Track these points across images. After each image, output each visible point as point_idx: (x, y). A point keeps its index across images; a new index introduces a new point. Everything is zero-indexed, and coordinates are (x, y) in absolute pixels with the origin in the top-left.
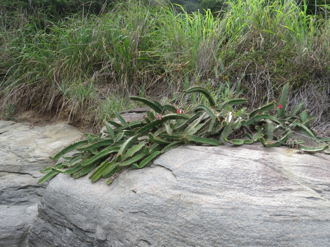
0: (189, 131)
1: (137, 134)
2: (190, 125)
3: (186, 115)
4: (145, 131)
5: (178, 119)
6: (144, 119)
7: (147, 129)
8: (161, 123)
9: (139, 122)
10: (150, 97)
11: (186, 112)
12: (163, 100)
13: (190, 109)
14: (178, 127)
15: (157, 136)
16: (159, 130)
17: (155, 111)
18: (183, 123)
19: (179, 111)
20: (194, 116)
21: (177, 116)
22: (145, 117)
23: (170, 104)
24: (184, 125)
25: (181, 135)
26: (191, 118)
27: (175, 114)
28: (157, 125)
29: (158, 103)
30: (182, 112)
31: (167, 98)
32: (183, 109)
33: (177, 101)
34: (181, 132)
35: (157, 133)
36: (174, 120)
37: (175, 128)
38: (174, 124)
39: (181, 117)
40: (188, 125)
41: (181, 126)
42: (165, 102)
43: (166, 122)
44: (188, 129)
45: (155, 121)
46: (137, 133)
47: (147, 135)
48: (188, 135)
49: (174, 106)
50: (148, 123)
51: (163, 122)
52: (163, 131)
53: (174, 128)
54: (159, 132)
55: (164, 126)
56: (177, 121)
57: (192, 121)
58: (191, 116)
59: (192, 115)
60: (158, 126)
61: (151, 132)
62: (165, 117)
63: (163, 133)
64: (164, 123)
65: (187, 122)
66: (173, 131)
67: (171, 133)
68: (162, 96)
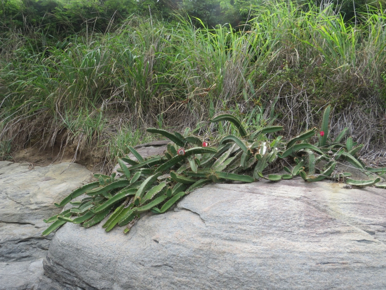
0: (217, 167)
1: (157, 173)
2: (218, 160)
3: (213, 148)
4: (165, 168)
5: (204, 153)
6: (164, 155)
7: (168, 166)
8: (184, 159)
10: (170, 128)
11: (213, 144)
12: (186, 130)
13: (217, 141)
14: (204, 163)
15: (180, 175)
16: (182, 167)
17: (177, 144)
18: (209, 157)
19: (204, 144)
20: (222, 149)
21: (203, 150)
22: (165, 152)
23: (193, 136)
24: (211, 160)
25: (208, 171)
26: (219, 151)
27: (200, 148)
28: (179, 161)
29: (180, 135)
30: (208, 145)
31: (189, 128)
32: (209, 140)
33: (202, 131)
34: (208, 168)
35: (180, 170)
36: (199, 155)
37: (201, 164)
38: (199, 159)
39: (207, 150)
40: (215, 160)
41: (207, 161)
42: (187, 132)
43: (190, 157)
44: (216, 165)
45: (177, 157)
46: (157, 172)
47: (169, 173)
48: (216, 172)
49: (198, 138)
50: (169, 159)
51: (187, 157)
52: (187, 168)
53: (200, 163)
54: (182, 169)
55: (188, 162)
56: (202, 155)
57: (221, 155)
58: (219, 148)
59: (220, 148)
60: (181, 163)
61: (173, 169)
62: (188, 152)
63: (187, 170)
64: (188, 159)
65: (215, 156)
66: (199, 167)
67: (196, 170)
68: (183, 126)
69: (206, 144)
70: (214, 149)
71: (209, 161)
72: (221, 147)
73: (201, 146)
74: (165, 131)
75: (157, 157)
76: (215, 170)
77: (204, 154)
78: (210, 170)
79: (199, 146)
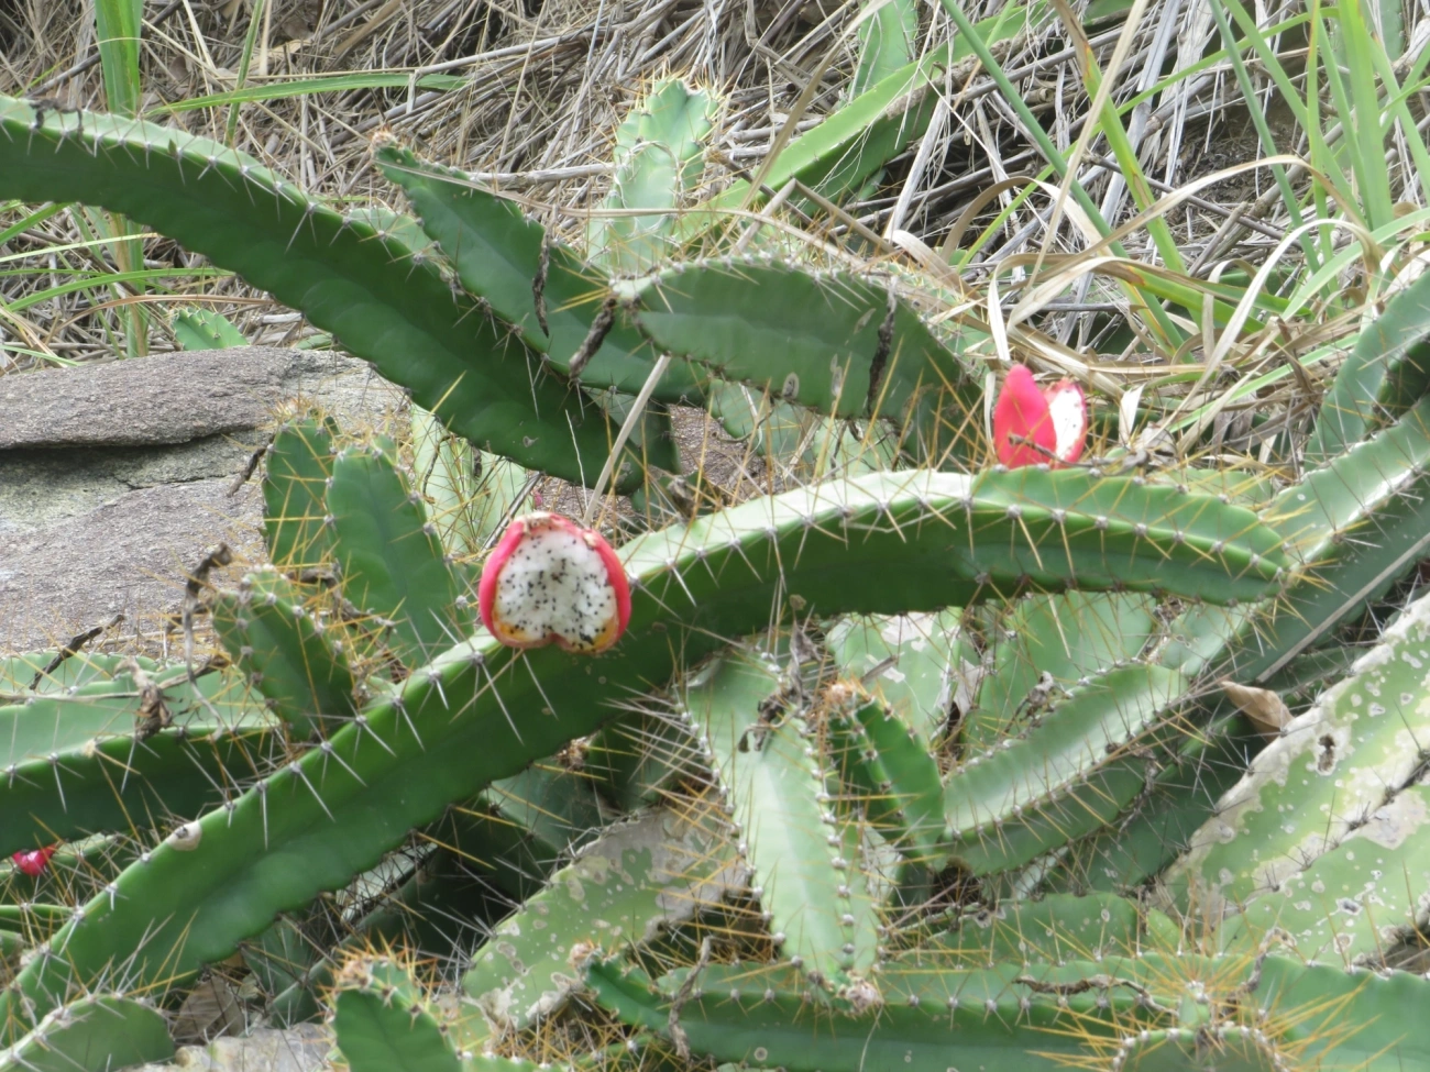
0: (1280, 867)
1: (60, 1016)
2: (1298, 732)
3: (1199, 486)
4: (237, 915)
5: (1014, 588)
6: (203, 646)
7: (284, 876)
8: (603, 722)
9: (76, 713)
10: (303, 86)
11: (1204, 412)
12: (632, 132)
13: (1288, 348)
14: (1027, 791)
15: (526, 1037)
16: (571, 876)
17: (454, 421)
18: (1124, 683)
19: (1024, 411)
20: (1395, 511)
21: (996, 529)
22: (222, 586)
23: (793, 248)
24: (1162, 737)
25: (1094, 965)
26: (1320, 544)
27: (940, 487)
28: (516, 767)
29: (524, 242)
30: (1102, 428)
31: (712, 98)
32: (1109, 333)
34: (1110, 906)
35: (532, 950)
36: (915, 630)
37: (961, 821)
38: (921, 720)
39: (1089, 539)
40: (1252, 734)
41: (1083, 757)
42: (663, 185)
43: (723, 682)
44: (1262, 827)
45: (467, 676)
46: (53, 984)
47: (308, 1011)
48: (1269, 978)
49: (900, 283)
50: (301, 736)
51: (661, 678)
52: (678, 906)
53: (933, 805)
54: (569, 923)
55: (695, 780)
56: (980, 640)
57: (1361, 630)
58: (1323, 498)
59: (1344, 483)
60: (556, 795)
61: (386, 929)
62: (696, 568)
63: (674, 943)
64: (692, 717)
65: (1240, 652)
66: (912, 883)
67: (869, 939)
68: (576, 49)
69: (1067, 416)
70: (1213, 514)
71: (1121, 762)
72: (1372, 464)
73: (963, 455)
74: (208, 149)
75: (54, 690)
76: (1244, 934)
77: (1017, 618)
78: (1137, 930)
79: (910, 457)
